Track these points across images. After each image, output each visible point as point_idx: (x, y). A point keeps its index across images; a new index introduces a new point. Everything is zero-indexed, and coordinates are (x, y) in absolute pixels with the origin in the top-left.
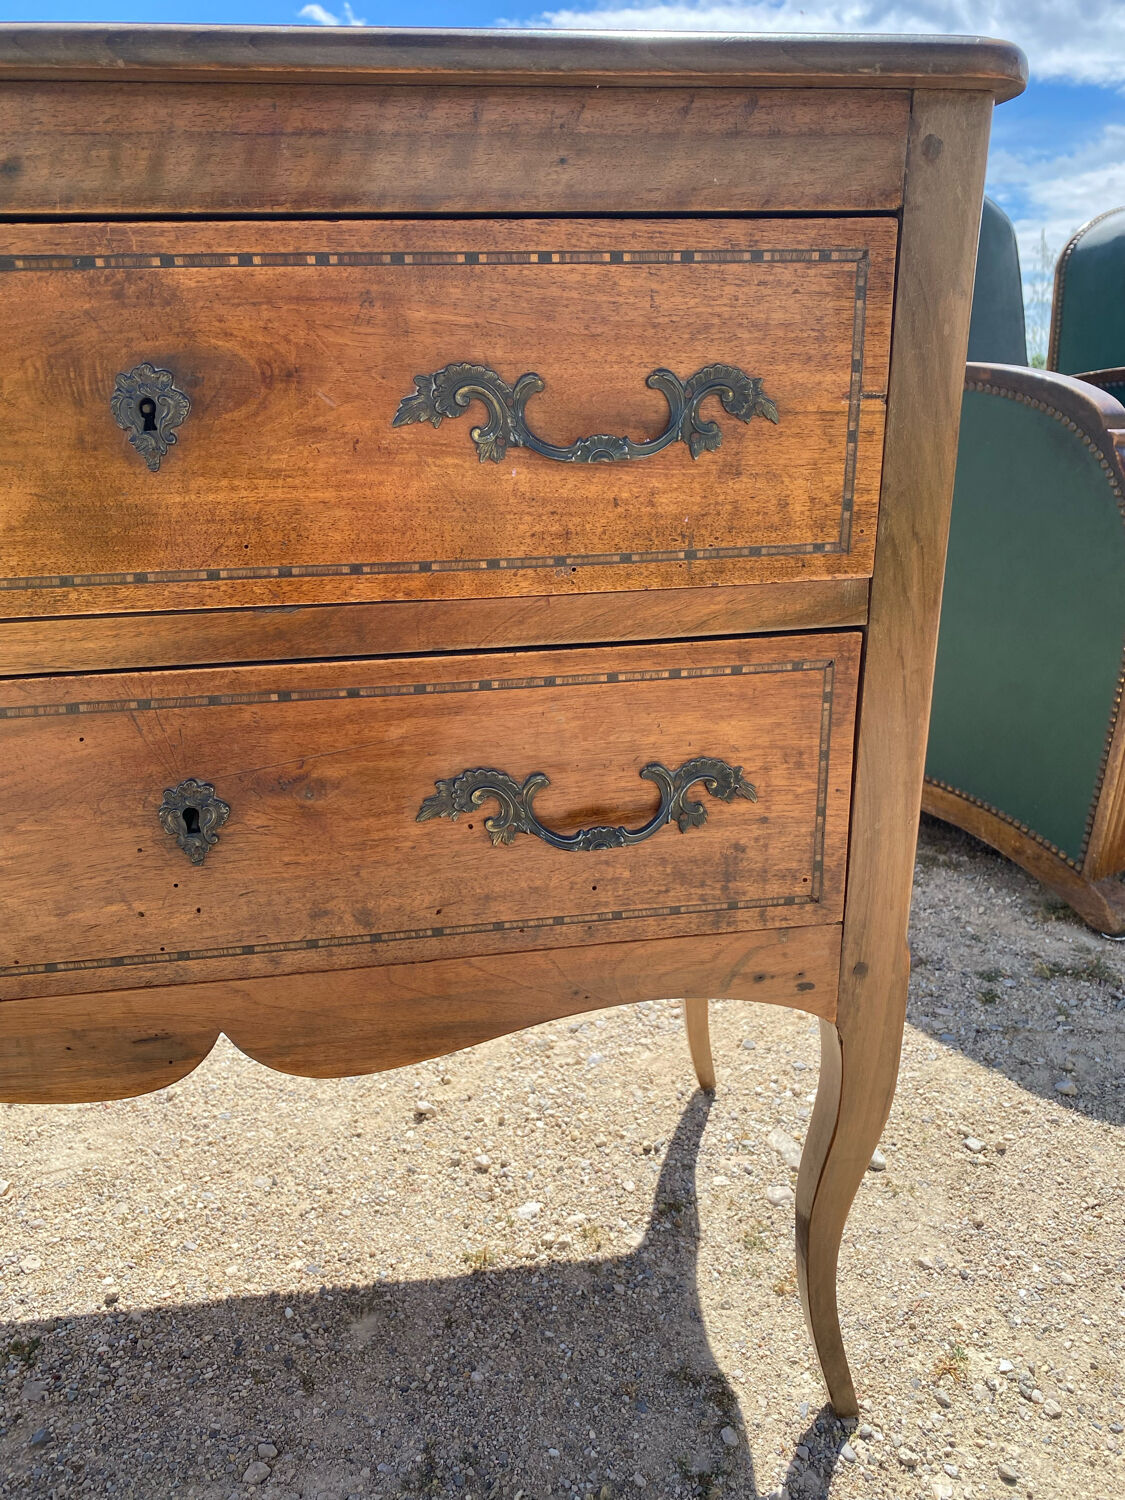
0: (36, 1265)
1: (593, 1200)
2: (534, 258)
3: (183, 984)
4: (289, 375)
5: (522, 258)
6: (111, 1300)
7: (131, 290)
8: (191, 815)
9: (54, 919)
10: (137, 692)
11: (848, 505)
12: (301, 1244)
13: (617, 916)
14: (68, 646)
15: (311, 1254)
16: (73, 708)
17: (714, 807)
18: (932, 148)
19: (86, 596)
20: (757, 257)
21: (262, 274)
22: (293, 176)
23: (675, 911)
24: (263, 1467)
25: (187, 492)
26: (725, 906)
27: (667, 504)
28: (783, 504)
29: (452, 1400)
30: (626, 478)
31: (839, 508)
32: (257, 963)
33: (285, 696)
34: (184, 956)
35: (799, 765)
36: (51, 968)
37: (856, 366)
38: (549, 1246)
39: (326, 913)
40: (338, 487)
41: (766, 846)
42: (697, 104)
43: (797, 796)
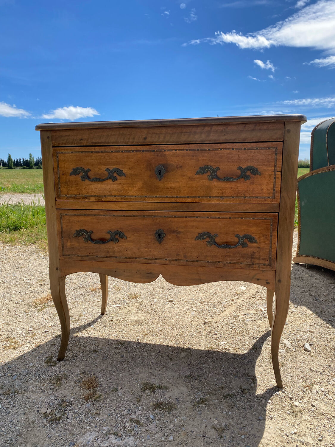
0: (126, 332)
1: (238, 344)
2: (219, 149)
3: (155, 264)
4: (180, 167)
5: (217, 150)
6: (138, 340)
7: (159, 155)
8: (159, 235)
9: (137, 250)
10: (154, 214)
11: (274, 190)
12: (175, 339)
13: (230, 263)
14: (145, 207)
15: (177, 341)
16: (144, 216)
17: (249, 244)
18: (289, 131)
19: (148, 199)
20: (257, 149)
21: (178, 152)
22: (184, 138)
23: (241, 263)
24: (160, 368)
25: (164, 184)
26: (251, 264)
27: (240, 188)
28: (262, 190)
29: (198, 368)
30: (233, 184)
31: (273, 191)
32: (167, 262)
33: (175, 217)
34: (156, 259)
35: (266, 238)
36: (136, 258)
37: (275, 166)
38: (226, 349)
39: (179, 255)
40: (186, 184)
41: (260, 253)
42: (247, 126)
43: (266, 244)
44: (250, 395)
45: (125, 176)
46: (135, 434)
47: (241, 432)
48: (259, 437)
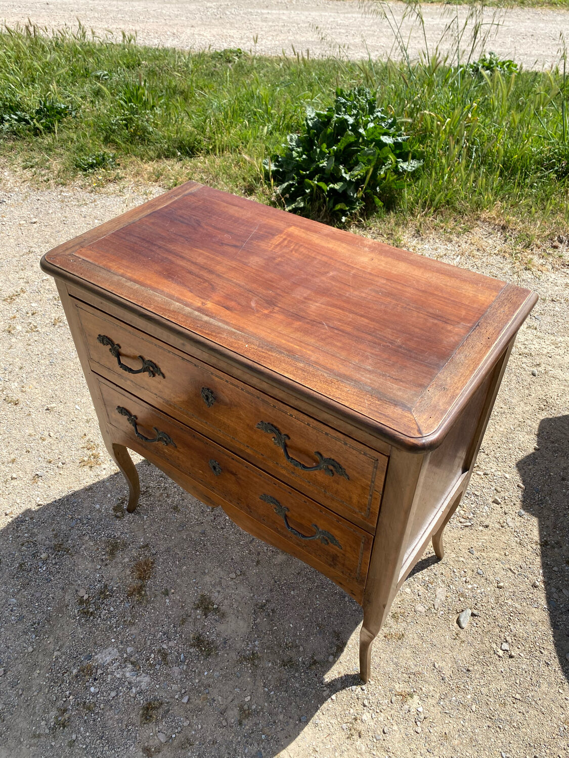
2: (289, 414)
4: (235, 406)
5: (286, 413)
7: (205, 375)
8: (214, 467)
9: (190, 466)
11: (369, 509)
16: (194, 436)
17: (332, 545)
20: (346, 443)
21: (230, 386)
23: (320, 555)
25: (215, 414)
26: (333, 564)
28: (350, 498)
31: (366, 508)
34: (214, 488)
37: (372, 482)
40: (244, 430)
41: (344, 560)
43: (353, 556)
44: (316, 675)
45: (164, 377)
46: (153, 673)
47: (266, 730)
48: (282, 745)
